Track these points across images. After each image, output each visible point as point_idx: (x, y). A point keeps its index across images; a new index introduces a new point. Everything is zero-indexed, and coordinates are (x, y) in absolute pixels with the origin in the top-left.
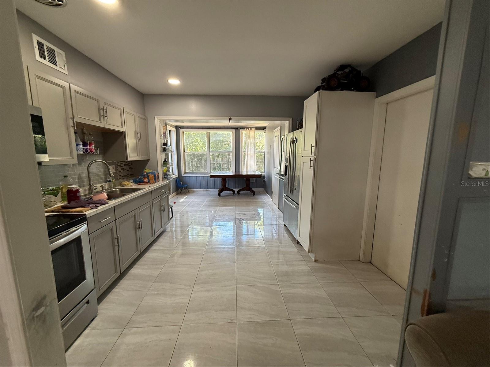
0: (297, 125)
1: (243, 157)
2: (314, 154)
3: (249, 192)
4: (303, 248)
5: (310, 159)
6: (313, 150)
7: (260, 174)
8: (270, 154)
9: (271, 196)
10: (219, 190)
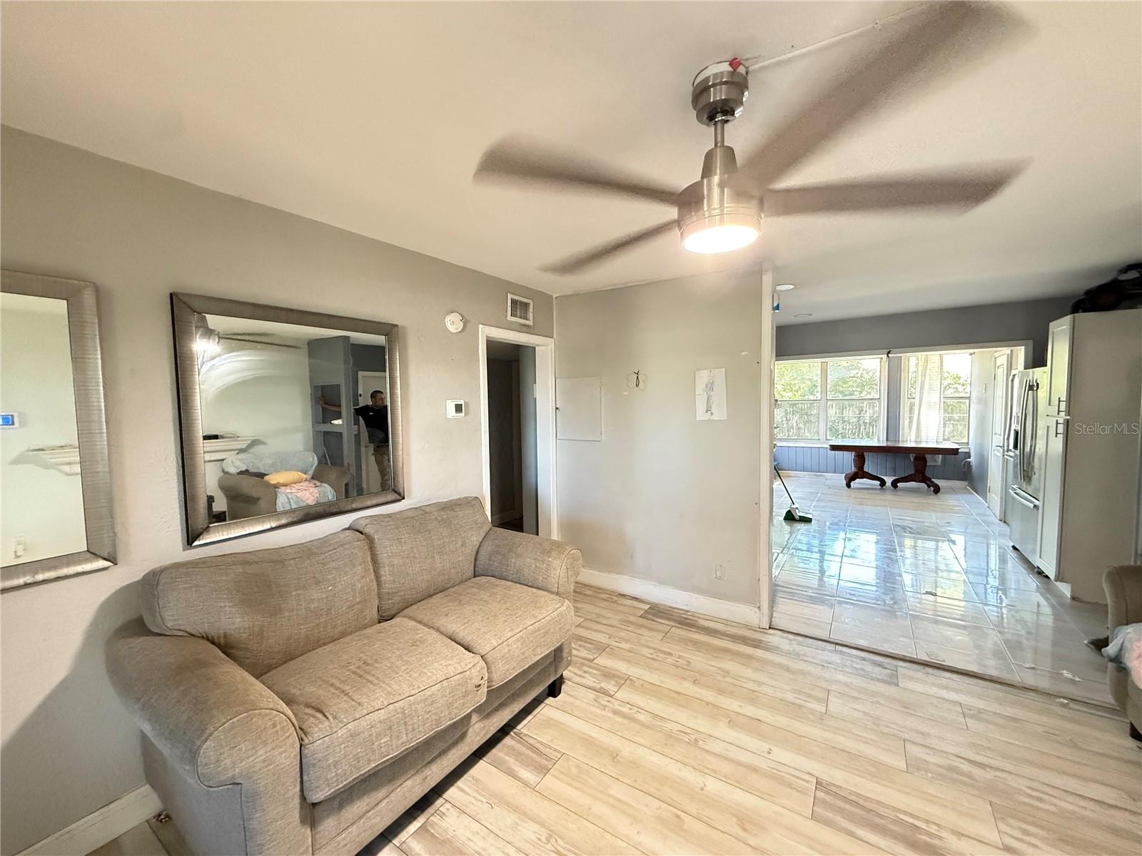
1: (907, 409)
2: (1064, 413)
3: (923, 485)
4: (1047, 577)
5: (1057, 421)
6: (1063, 406)
7: (956, 446)
8: (986, 403)
9: (985, 498)
10: (845, 476)
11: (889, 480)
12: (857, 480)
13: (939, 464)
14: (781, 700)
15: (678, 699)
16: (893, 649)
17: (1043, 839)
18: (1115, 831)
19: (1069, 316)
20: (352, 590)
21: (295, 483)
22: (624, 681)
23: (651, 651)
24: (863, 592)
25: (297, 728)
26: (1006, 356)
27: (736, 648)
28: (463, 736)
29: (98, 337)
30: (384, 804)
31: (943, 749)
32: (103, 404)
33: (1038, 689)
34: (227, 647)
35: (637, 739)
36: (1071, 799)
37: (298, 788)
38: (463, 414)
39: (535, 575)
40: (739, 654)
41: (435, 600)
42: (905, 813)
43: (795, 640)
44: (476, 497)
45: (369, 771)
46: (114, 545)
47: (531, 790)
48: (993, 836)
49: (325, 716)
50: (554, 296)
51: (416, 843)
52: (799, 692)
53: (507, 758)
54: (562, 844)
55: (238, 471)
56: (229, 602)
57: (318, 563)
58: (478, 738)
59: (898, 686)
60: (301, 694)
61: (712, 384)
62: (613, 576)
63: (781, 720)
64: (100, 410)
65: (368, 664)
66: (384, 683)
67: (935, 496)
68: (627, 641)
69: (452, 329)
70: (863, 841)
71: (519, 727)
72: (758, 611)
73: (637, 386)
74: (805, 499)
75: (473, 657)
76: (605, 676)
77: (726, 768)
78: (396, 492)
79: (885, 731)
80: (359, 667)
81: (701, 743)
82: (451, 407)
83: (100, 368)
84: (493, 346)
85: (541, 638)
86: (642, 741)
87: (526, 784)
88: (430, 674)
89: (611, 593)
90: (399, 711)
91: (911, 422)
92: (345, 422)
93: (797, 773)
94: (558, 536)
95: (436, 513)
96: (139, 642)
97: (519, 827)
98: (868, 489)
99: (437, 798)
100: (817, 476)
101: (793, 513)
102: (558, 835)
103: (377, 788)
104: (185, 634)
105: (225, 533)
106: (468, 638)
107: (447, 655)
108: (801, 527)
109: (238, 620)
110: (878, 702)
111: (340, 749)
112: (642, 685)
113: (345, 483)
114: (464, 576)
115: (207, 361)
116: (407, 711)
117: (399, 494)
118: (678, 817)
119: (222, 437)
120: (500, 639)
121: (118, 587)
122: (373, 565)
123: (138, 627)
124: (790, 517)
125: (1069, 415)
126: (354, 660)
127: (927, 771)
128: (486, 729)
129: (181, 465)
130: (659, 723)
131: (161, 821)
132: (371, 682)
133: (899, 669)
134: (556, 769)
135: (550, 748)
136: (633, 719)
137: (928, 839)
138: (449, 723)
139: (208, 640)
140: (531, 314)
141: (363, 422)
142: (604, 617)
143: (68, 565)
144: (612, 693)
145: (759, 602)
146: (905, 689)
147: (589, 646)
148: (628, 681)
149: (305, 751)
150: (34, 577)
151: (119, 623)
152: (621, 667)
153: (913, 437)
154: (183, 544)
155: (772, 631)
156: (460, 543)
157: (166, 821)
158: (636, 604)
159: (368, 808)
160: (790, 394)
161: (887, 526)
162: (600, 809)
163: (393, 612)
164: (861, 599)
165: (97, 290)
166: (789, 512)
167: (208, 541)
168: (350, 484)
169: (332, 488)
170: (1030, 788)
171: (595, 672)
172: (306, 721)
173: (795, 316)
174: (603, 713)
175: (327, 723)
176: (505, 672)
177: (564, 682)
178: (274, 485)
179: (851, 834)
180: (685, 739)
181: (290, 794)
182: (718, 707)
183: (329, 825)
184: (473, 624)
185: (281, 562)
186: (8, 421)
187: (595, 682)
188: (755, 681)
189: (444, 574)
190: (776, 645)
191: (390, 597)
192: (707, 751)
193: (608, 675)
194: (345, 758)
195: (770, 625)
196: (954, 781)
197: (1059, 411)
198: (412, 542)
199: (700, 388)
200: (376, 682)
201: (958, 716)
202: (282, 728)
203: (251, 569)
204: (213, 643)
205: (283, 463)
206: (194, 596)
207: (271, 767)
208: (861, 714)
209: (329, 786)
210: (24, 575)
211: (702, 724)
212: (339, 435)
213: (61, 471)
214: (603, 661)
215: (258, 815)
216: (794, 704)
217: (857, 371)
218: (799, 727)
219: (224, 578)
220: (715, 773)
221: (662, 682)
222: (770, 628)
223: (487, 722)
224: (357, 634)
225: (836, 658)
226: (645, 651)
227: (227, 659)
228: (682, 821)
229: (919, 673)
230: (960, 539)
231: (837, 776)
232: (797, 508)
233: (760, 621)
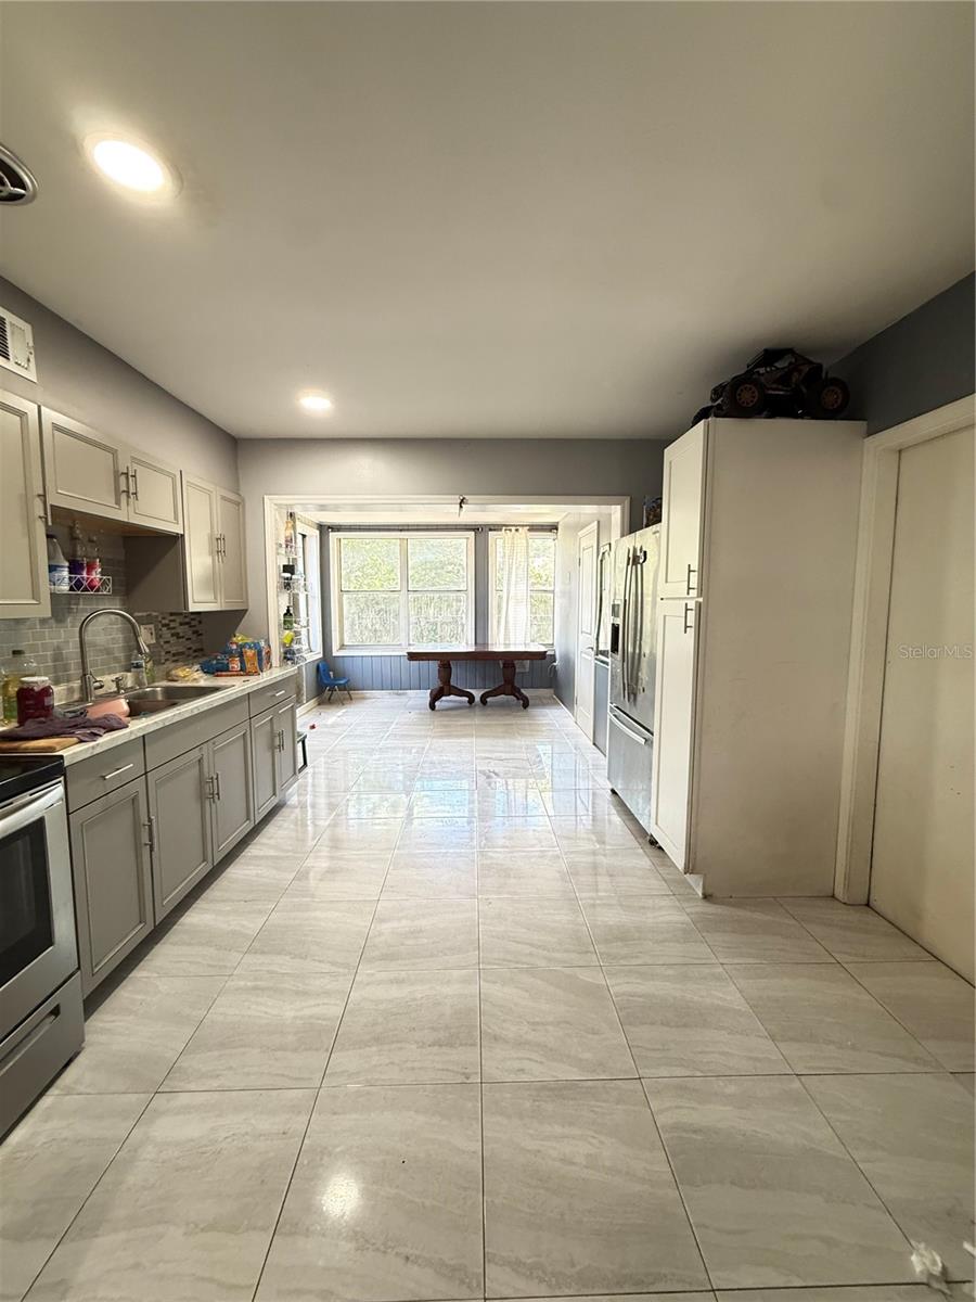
0: (645, 512)
1: (495, 604)
3: (511, 698)
5: (686, 605)
8: (570, 597)
9: (573, 709)
10: (430, 694)
11: (477, 694)
67: (524, 712)
100: (398, 694)
125: (701, 596)
197: (689, 588)
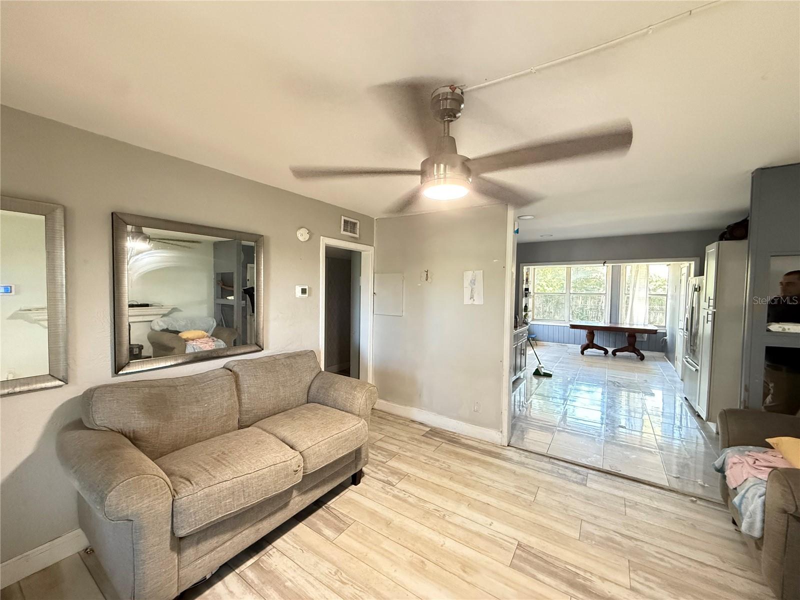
1: (624, 301)
2: (712, 307)
3: (633, 354)
4: (702, 418)
5: (708, 312)
6: (712, 302)
7: (656, 328)
8: (676, 299)
9: (673, 363)
10: (581, 347)
11: (610, 350)
12: (589, 350)
13: (646, 340)
14: (507, 492)
15: (438, 490)
16: (588, 462)
17: (658, 584)
18: (707, 581)
19: (716, 242)
20: (221, 407)
21: (199, 339)
22: (402, 476)
23: (426, 458)
24: (576, 424)
25: (172, 489)
26: (686, 267)
27: (483, 458)
28: (286, 505)
29: (63, 239)
30: (228, 544)
31: (606, 527)
32: (64, 282)
33: (679, 491)
34: (135, 440)
35: (406, 514)
36: (682, 560)
37: (169, 527)
38: (307, 295)
39: (345, 403)
40: (484, 462)
41: (277, 416)
42: (572, 565)
43: (524, 454)
44: (312, 351)
45: (217, 519)
46: (67, 370)
47: (329, 542)
48: (625, 581)
49: (191, 483)
50: (375, 218)
51: (250, 571)
52: (519, 488)
53: (318, 522)
54: (345, 576)
55: (161, 329)
56: (138, 411)
57: (199, 389)
58: (297, 507)
59: (586, 486)
60: (179, 470)
61: (475, 280)
62: (408, 408)
63: (504, 505)
64: (62, 285)
65: (225, 454)
66: (232, 465)
67: (641, 362)
68: (411, 451)
69: (301, 239)
70: (541, 581)
71: (329, 503)
72: (500, 434)
73: (427, 280)
74: (551, 361)
75: (294, 452)
76: (392, 473)
77: (461, 533)
78: (258, 345)
79: (571, 514)
80: (218, 456)
81: (447, 517)
82: (298, 290)
83: (64, 259)
84: (329, 251)
85: (342, 443)
86: (409, 515)
87: (327, 539)
88: (263, 461)
89: (405, 419)
90: (240, 482)
91: (627, 310)
92: (236, 297)
93: (506, 538)
94: (373, 381)
95: (283, 360)
96: (77, 434)
97: (319, 565)
98: (597, 356)
99: (268, 545)
100: (562, 345)
101: (540, 370)
102: (343, 571)
103: (224, 532)
104: (108, 430)
105: (140, 367)
106: (292, 440)
107: (277, 451)
108: (545, 380)
109: (143, 422)
110: (570, 496)
111: (198, 503)
112: (415, 480)
113: (234, 339)
114: (300, 402)
115: (133, 256)
116: (245, 483)
117: (260, 347)
118: (423, 562)
119: (151, 306)
120: (313, 441)
121: (69, 398)
122: (237, 392)
123: (79, 425)
124: (537, 373)
125: (715, 309)
126: (216, 451)
127: (592, 540)
128: (303, 501)
129: (113, 321)
130: (422, 504)
131: (87, 553)
132: (224, 464)
133: (589, 475)
134: (348, 530)
135: (347, 517)
136: (405, 501)
137: (583, 582)
138: (274, 493)
139: (122, 434)
140: (358, 230)
141: (249, 299)
142: (398, 435)
143: (36, 383)
144: (395, 484)
145: (502, 428)
146: (590, 488)
147: (384, 453)
148: (406, 477)
149: (175, 504)
150: (14, 389)
151: (68, 422)
152: (404, 468)
153: (628, 321)
154: (112, 372)
155: (509, 448)
156: (298, 381)
157: (90, 553)
158: (421, 427)
159: (217, 545)
160: (551, 289)
161: (602, 381)
162: (372, 555)
163: (248, 424)
164: (574, 429)
165: (65, 210)
166: (537, 370)
167: (128, 371)
168: (237, 340)
169: (225, 343)
170: (657, 552)
171: (386, 470)
172: (179, 485)
173: (541, 236)
174: (387, 496)
175: (191, 487)
176: (316, 463)
177: (364, 476)
178: (184, 339)
179: (534, 577)
180: (437, 514)
181: (164, 530)
182: (463, 495)
183: (190, 553)
184: (298, 432)
185: (175, 387)
186: (8, 290)
187: (384, 476)
188: (491, 480)
189: (285, 400)
190: (509, 457)
191: (247, 413)
192: (450, 523)
193: (394, 472)
194: (201, 510)
195: (509, 443)
196: (609, 547)
197: (709, 306)
198: (265, 378)
199: (467, 283)
200: (227, 464)
201: (621, 507)
202: (161, 488)
203: (153, 391)
204: (126, 436)
205: (192, 324)
206: (115, 406)
207: (153, 511)
208: (558, 503)
209: (190, 527)
210: (8, 388)
211: (450, 506)
212: (231, 307)
213: (41, 325)
214: (393, 463)
215: (142, 541)
216: (514, 495)
217: (597, 274)
218: (515, 510)
219: (136, 395)
220: (452, 537)
221: (429, 478)
222: (508, 446)
223: (304, 497)
224: (222, 435)
225: (549, 466)
226: (422, 458)
227: (133, 446)
228: (425, 565)
229: (602, 478)
230: (658, 393)
231: (534, 541)
232: (543, 367)
233: (502, 440)
